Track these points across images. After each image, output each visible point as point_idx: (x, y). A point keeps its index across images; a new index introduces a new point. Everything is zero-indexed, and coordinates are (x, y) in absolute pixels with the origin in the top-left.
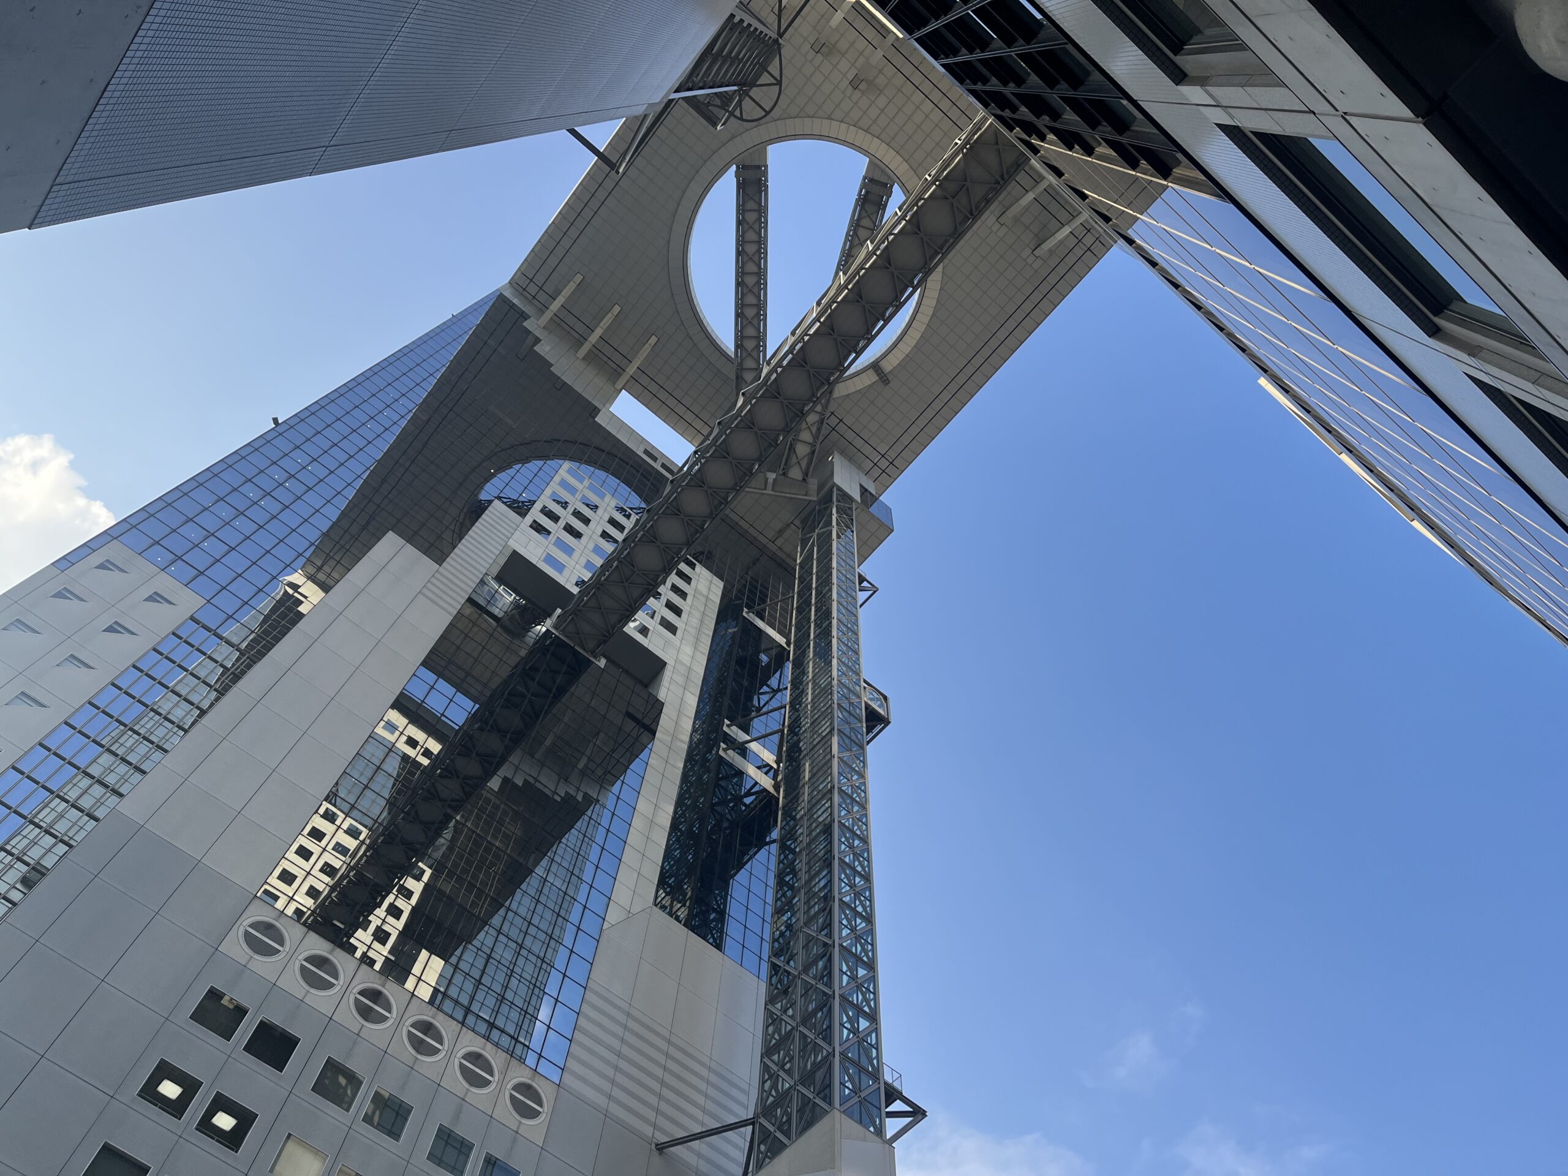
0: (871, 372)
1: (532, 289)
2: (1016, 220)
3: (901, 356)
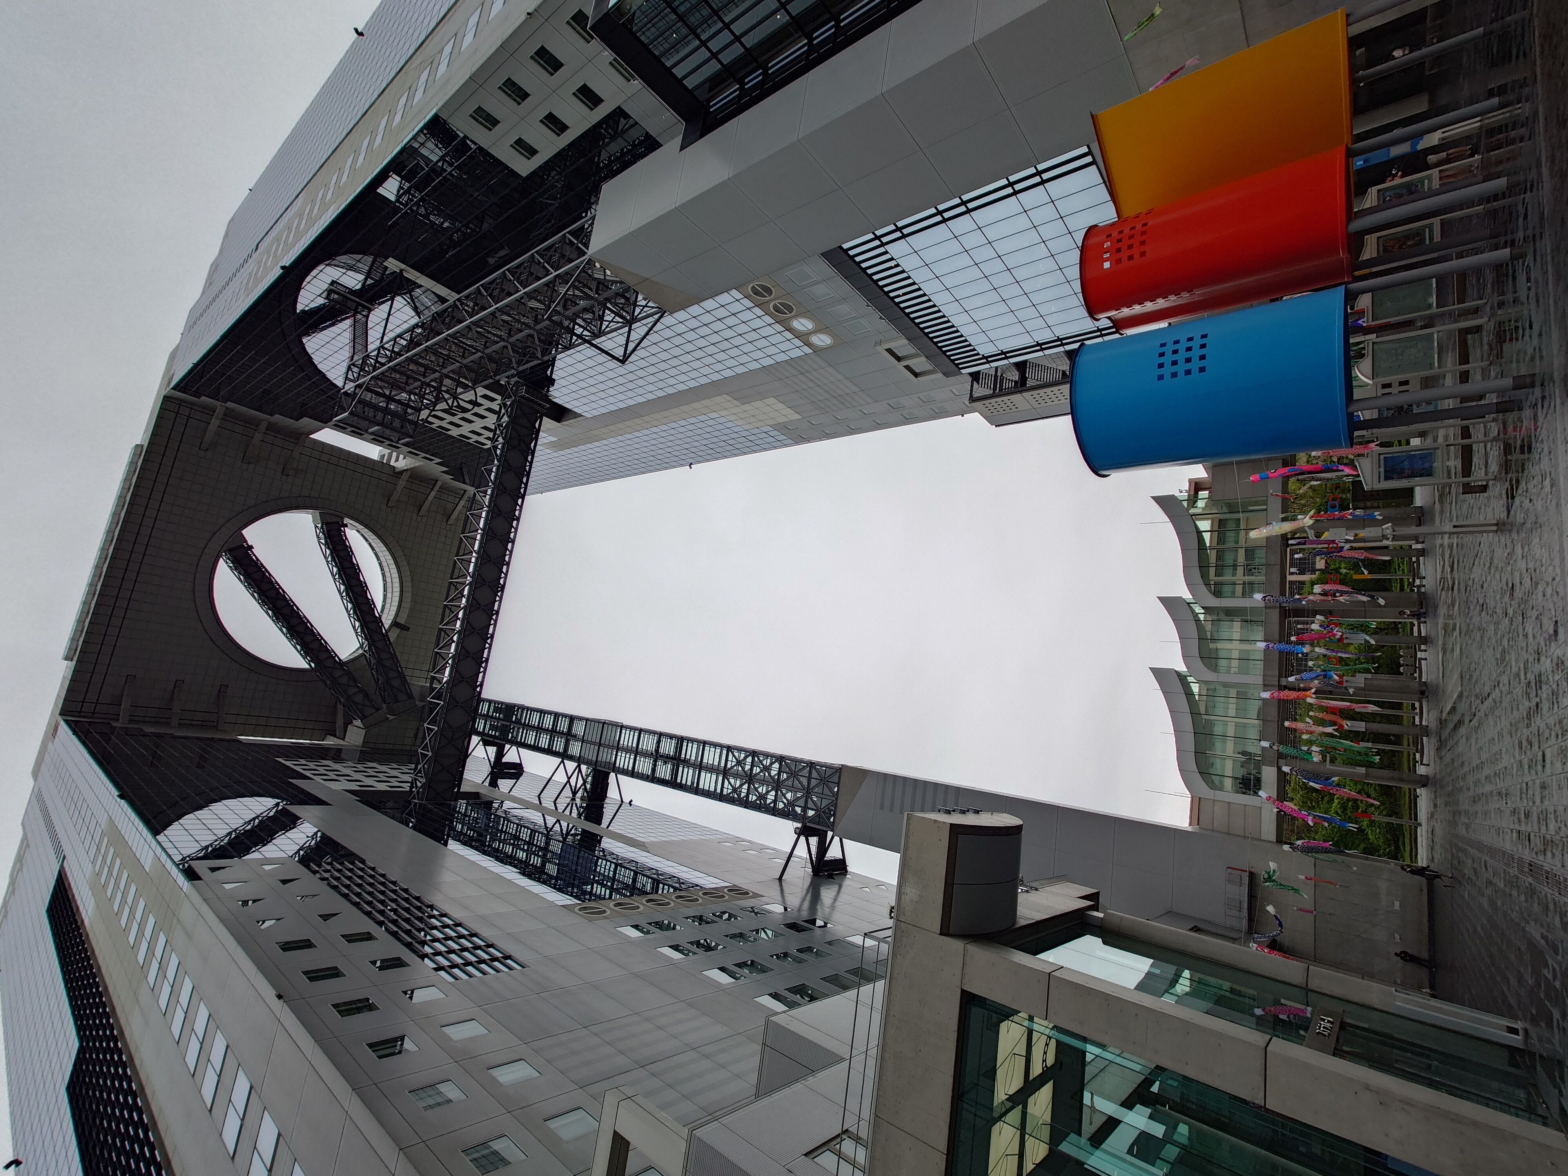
0: (394, 629)
2: (429, 511)
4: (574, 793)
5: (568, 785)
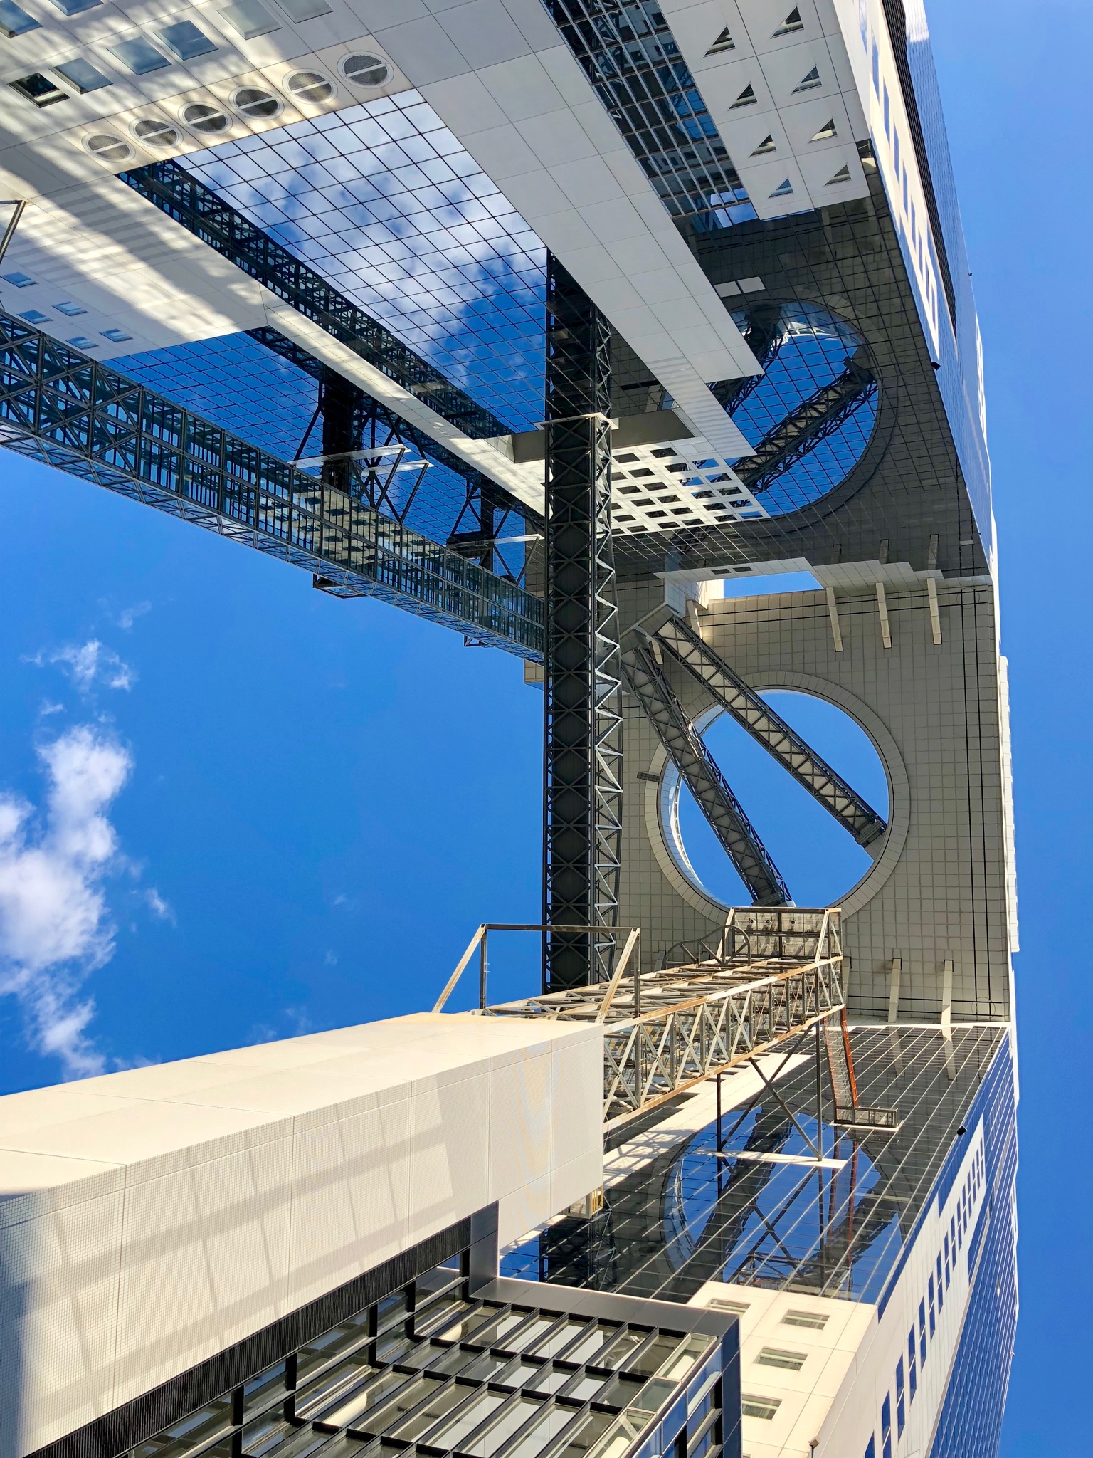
1: (968, 598)
3: (647, 801)
4: (372, 476)
5: (383, 485)
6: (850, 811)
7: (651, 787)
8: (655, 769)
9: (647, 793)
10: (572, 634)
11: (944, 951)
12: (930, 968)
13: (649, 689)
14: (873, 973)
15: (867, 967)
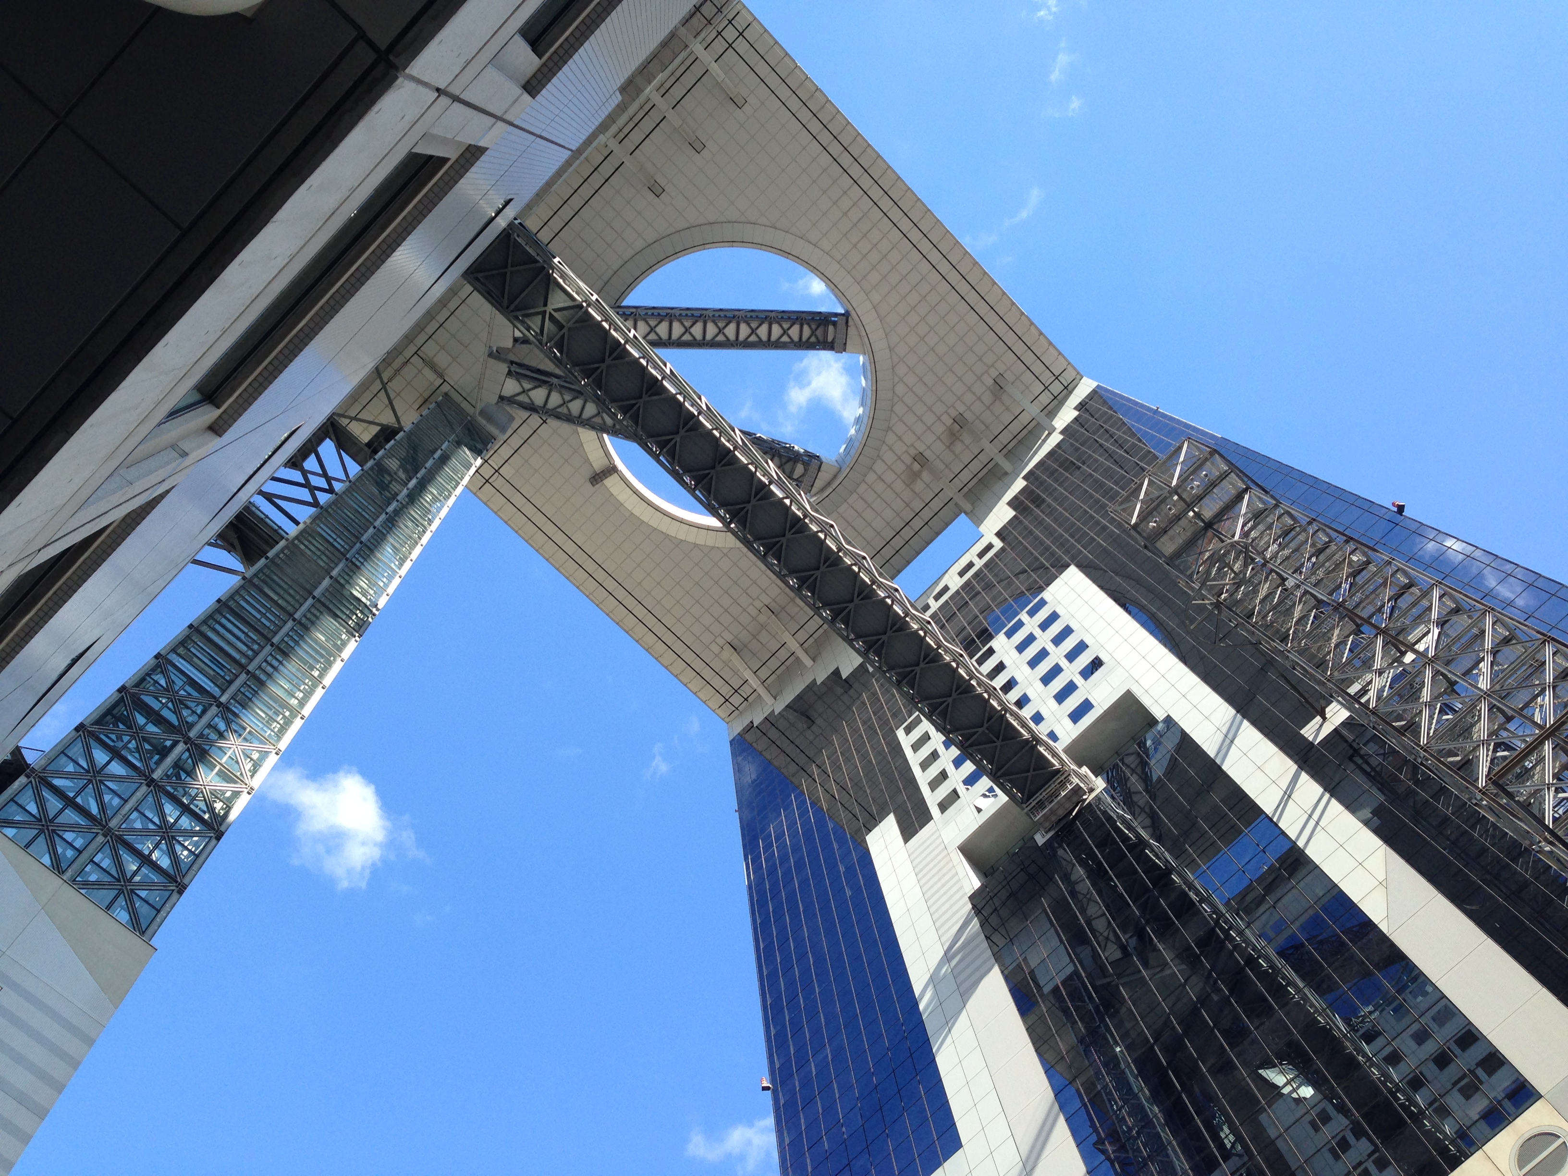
0: (604, 464)
2: (764, 626)
3: (622, 498)
6: (807, 331)
7: (611, 482)
8: (598, 463)
9: (615, 491)
10: (682, 432)
11: (986, 372)
12: (987, 398)
13: (555, 399)
14: (948, 447)
15: (939, 447)
